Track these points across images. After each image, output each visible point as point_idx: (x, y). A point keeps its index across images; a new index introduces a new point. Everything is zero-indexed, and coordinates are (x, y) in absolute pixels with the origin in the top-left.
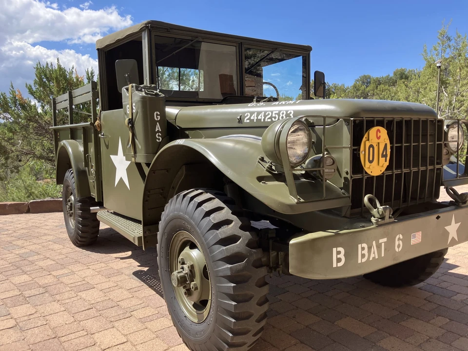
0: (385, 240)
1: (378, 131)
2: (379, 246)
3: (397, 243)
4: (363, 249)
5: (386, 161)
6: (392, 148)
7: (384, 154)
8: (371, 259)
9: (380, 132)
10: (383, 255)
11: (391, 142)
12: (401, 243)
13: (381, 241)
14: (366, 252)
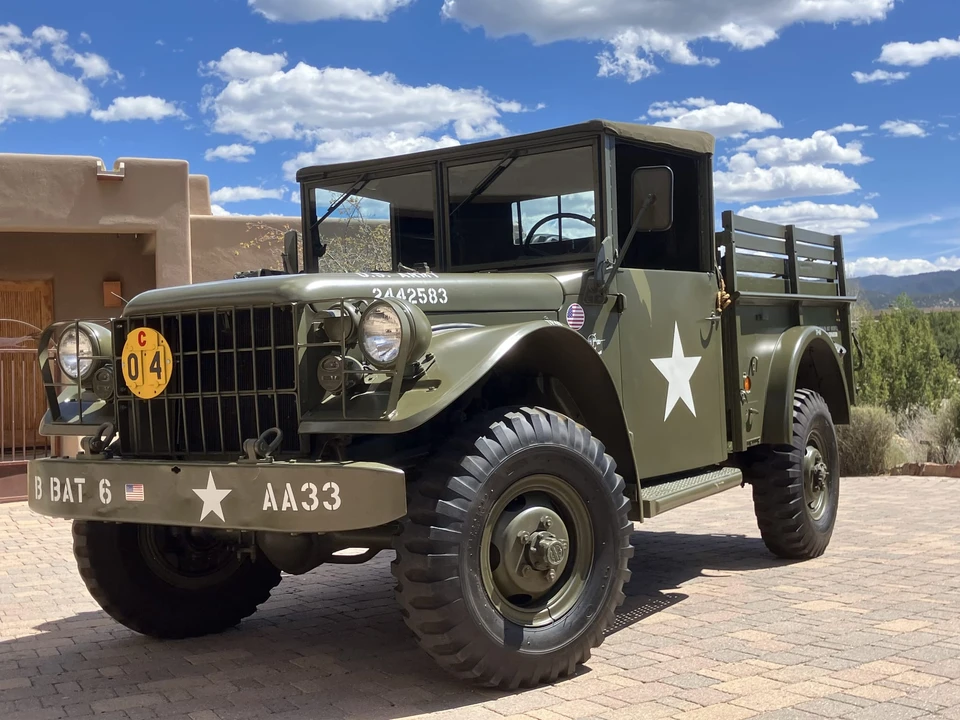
0: (83, 480)
1: (142, 333)
2: (74, 487)
3: (102, 491)
4: (55, 484)
5: (159, 377)
6: (175, 358)
7: (155, 366)
8: (64, 500)
9: (144, 335)
10: (80, 501)
11: (174, 349)
12: (108, 491)
13: (77, 480)
14: (58, 488)
